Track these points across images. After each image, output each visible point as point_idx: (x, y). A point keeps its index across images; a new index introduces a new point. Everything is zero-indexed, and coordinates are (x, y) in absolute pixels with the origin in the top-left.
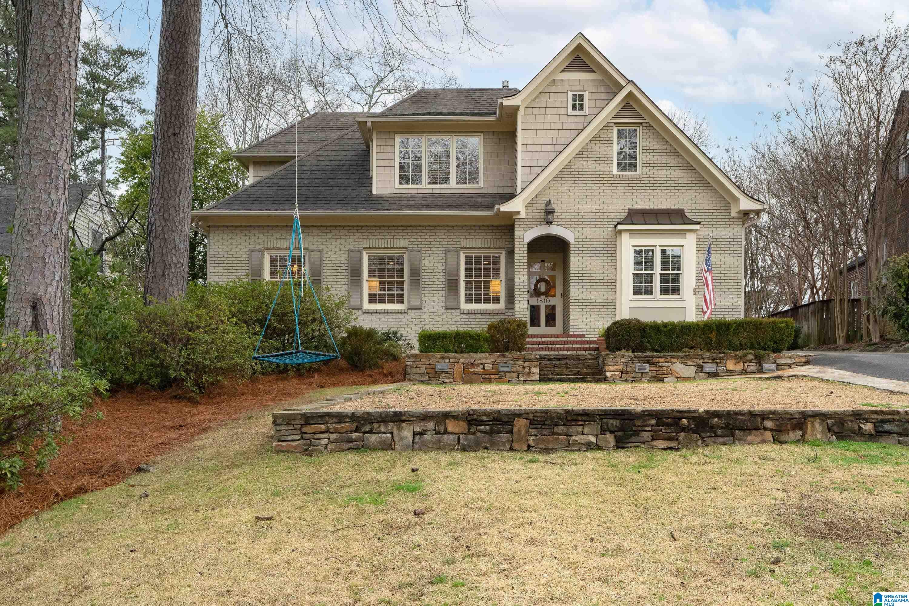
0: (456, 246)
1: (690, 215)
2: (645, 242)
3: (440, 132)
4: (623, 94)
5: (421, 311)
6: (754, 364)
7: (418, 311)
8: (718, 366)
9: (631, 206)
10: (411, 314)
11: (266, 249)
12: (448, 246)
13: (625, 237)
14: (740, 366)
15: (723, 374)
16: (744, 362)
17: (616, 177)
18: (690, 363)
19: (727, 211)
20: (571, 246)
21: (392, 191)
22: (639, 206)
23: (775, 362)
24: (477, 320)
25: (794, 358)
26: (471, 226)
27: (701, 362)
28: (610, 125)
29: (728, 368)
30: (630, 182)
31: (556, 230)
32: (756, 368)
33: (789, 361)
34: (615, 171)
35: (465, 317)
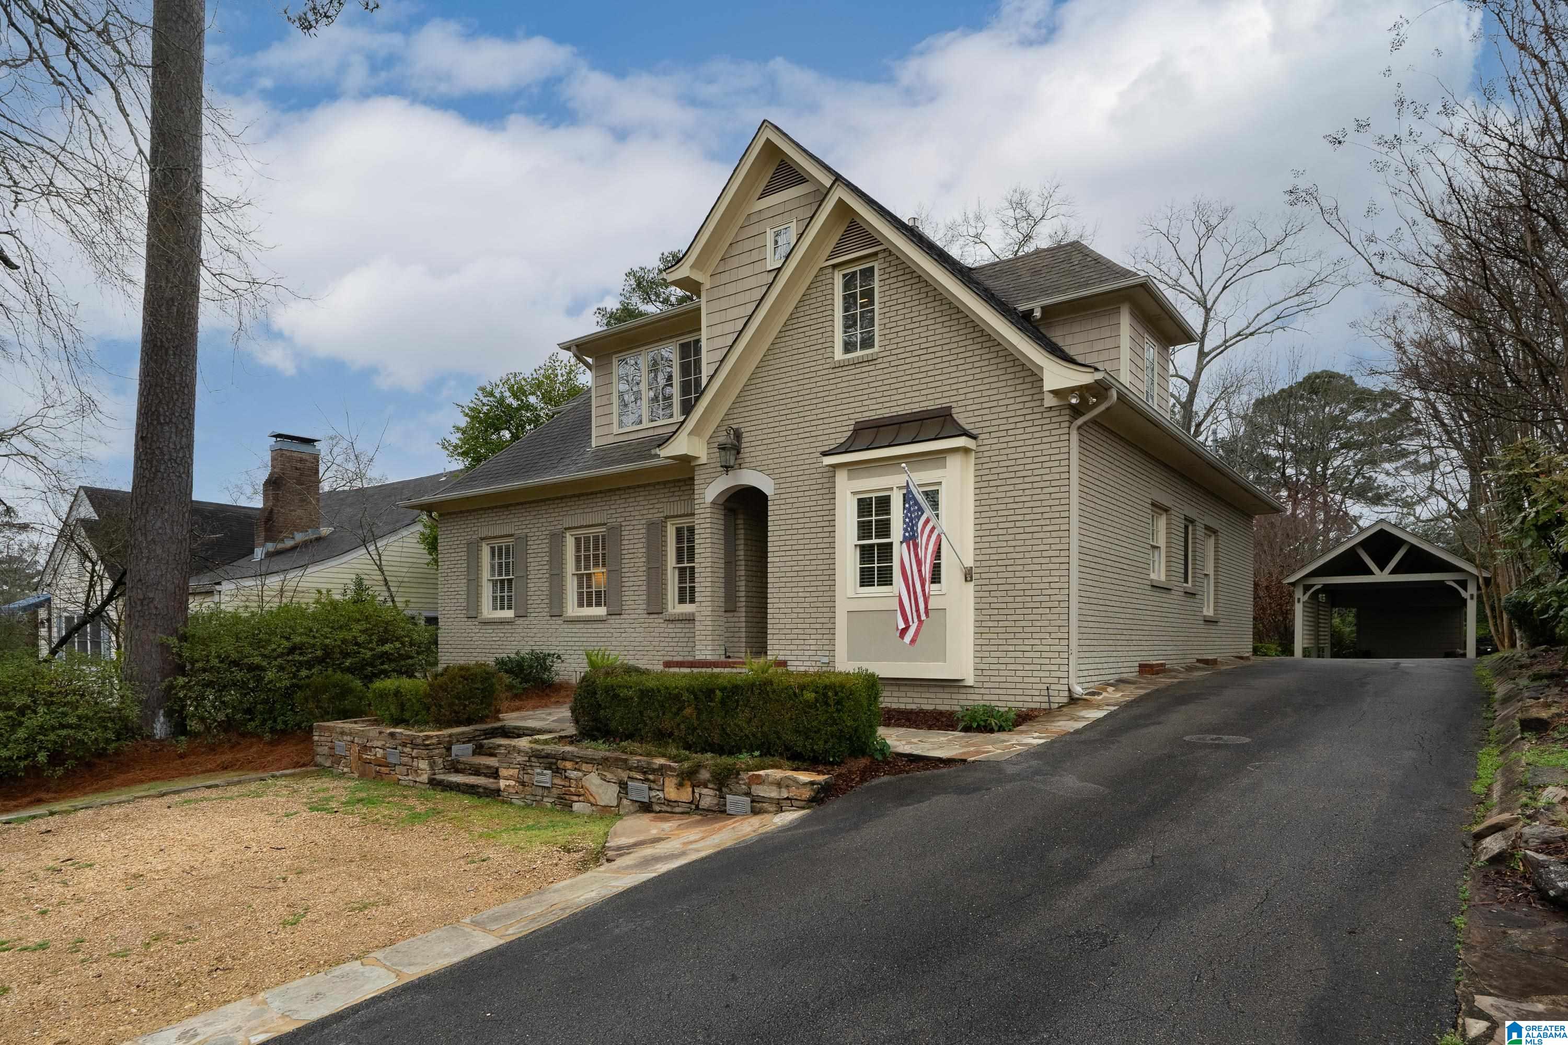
0: (658, 515)
1: (962, 419)
2: (873, 484)
3: (661, 340)
4: (829, 205)
5: (622, 617)
6: (711, 792)
7: (618, 617)
8: (650, 789)
9: (859, 415)
10: (612, 621)
11: (482, 539)
12: (650, 516)
13: (841, 477)
14: (686, 795)
15: (657, 808)
16: (693, 786)
17: (841, 366)
18: (609, 776)
19: (1036, 397)
20: (770, 503)
21: (611, 440)
22: (873, 413)
23: (747, 794)
24: (685, 630)
25: (787, 787)
26: (674, 481)
27: (624, 775)
28: (826, 271)
29: (667, 796)
30: (858, 371)
31: (749, 478)
32: (715, 802)
33: (774, 794)
34: (839, 354)
35: (670, 626)
